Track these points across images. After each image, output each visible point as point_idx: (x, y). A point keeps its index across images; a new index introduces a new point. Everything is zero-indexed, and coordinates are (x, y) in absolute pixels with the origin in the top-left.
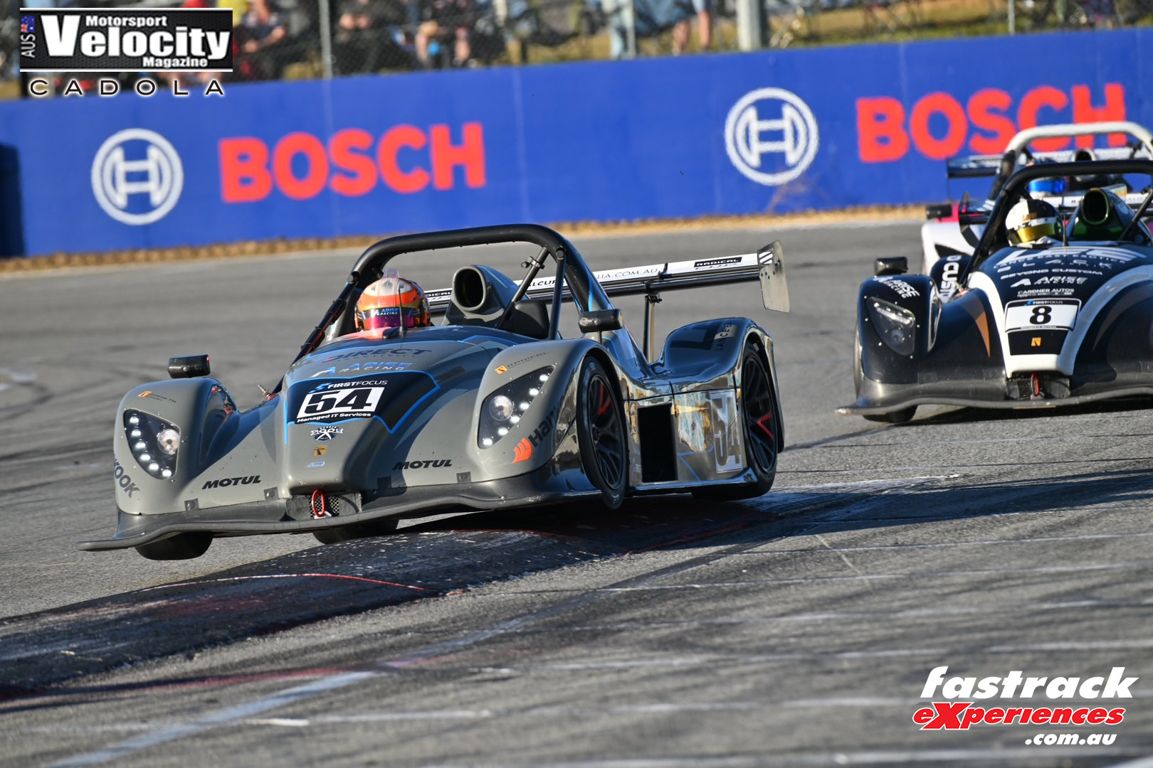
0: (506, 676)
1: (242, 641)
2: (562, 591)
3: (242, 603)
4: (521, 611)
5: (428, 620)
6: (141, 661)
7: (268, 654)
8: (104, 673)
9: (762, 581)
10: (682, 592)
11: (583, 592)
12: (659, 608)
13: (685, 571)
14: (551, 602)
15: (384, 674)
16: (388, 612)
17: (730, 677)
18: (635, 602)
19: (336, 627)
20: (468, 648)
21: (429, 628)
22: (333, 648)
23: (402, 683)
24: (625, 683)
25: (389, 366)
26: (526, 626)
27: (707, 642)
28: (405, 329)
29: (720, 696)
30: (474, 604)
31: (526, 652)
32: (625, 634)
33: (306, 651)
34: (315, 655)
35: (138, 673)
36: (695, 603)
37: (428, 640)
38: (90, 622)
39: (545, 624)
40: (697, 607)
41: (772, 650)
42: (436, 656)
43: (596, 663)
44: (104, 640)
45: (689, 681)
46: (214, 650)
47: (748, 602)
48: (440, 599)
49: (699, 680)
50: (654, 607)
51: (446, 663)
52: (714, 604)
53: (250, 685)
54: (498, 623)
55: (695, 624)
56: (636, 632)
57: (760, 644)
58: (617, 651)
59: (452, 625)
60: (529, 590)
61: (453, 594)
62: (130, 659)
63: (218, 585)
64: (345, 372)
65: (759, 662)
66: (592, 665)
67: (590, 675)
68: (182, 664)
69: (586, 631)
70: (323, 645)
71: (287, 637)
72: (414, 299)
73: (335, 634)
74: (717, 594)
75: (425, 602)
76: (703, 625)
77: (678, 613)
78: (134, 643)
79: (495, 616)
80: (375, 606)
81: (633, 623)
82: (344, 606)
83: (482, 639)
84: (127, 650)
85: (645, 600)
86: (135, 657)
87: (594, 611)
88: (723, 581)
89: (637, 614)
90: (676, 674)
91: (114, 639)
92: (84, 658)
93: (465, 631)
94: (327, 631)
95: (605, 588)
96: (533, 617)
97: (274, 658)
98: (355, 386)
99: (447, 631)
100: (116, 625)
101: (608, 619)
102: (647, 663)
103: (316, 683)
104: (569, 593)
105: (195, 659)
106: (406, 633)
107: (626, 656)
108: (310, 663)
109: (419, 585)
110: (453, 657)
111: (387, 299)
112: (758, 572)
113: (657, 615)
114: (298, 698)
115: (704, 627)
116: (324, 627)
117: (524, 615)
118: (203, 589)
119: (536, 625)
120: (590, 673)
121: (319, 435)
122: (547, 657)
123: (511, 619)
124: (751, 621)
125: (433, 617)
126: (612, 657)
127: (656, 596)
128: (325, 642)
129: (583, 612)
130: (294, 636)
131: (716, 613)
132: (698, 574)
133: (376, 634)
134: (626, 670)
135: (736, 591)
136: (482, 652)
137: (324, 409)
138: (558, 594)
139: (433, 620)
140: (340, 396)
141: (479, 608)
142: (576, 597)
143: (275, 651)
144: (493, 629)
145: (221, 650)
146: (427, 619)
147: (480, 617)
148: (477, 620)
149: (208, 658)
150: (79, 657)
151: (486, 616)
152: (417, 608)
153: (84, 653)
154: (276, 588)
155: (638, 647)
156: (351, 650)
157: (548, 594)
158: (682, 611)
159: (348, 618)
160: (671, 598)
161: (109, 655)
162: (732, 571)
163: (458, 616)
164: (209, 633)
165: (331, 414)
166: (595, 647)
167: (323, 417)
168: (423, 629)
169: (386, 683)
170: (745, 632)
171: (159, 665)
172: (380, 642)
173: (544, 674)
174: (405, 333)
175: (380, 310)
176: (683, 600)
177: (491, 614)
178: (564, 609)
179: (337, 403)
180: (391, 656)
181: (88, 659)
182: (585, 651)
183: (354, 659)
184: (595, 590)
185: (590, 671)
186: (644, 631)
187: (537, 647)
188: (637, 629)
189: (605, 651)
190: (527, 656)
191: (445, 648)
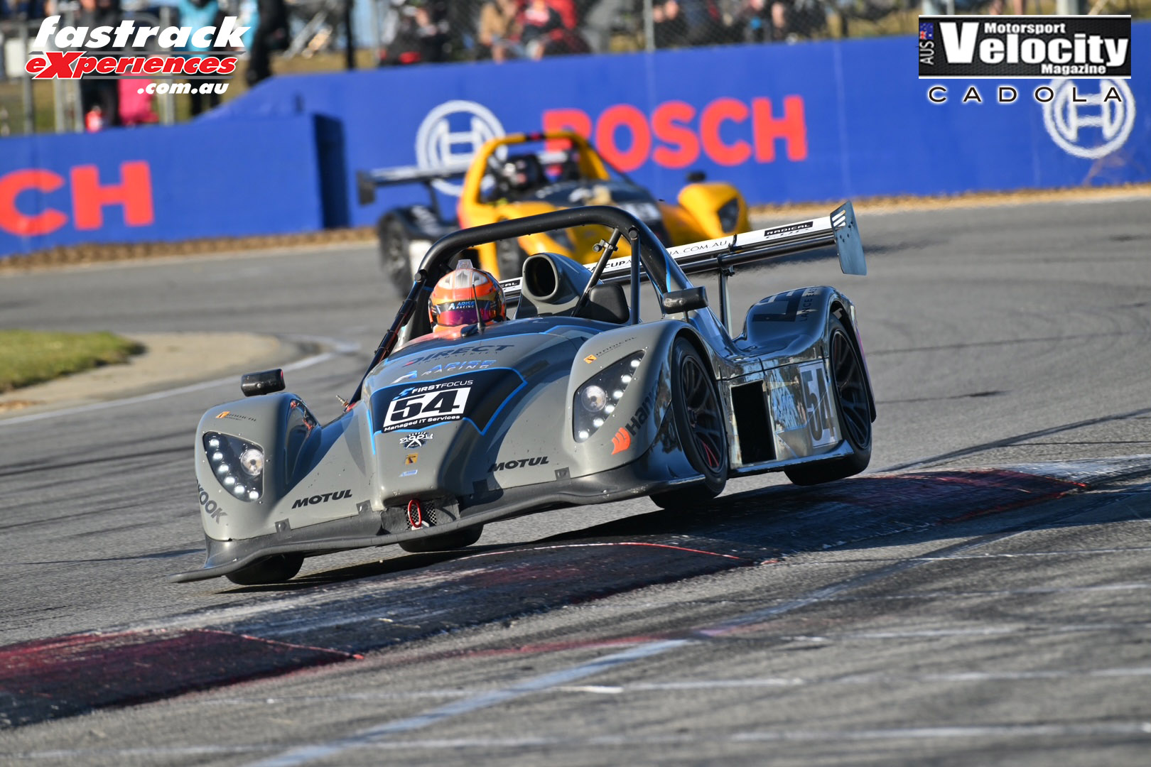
0: (817, 644)
1: (558, 609)
2: (876, 560)
3: (559, 571)
4: (834, 580)
5: (742, 589)
6: (458, 628)
7: (584, 622)
8: (421, 641)
9: (1074, 551)
10: (994, 562)
11: (897, 561)
12: (971, 578)
13: (997, 541)
14: (864, 571)
15: (698, 642)
16: (703, 580)
17: (1040, 646)
18: (948, 571)
19: (651, 595)
20: (780, 616)
21: (743, 596)
22: (648, 616)
23: (715, 651)
24: (935, 651)
25: (472, 365)
26: (839, 596)
27: (1018, 611)
28: (483, 325)
29: (1030, 665)
30: (788, 573)
31: (838, 620)
32: (937, 603)
33: (621, 619)
34: (630, 623)
35: (455, 640)
36: (1007, 573)
37: (743, 609)
38: (409, 590)
39: (858, 594)
40: (1009, 577)
41: (1082, 619)
42: (750, 624)
43: (908, 631)
44: (422, 607)
45: (999, 650)
46: (531, 618)
47: (1059, 572)
48: (755, 568)
49: (1009, 649)
50: (967, 576)
51: (759, 631)
52: (1026, 574)
53: (565, 653)
54: (811, 592)
55: (1007, 594)
56: (948, 601)
57: (1071, 613)
58: (929, 620)
59: (766, 594)
60: (843, 559)
61: (767, 564)
62: (447, 626)
63: (535, 553)
64: (427, 375)
65: (1069, 632)
66: (904, 634)
67: (901, 644)
68: (499, 632)
69: (899, 600)
70: (638, 613)
71: (603, 605)
72: (490, 291)
73: (649, 602)
74: (1029, 564)
75: (739, 571)
76: (1015, 594)
77: (989, 582)
78: (451, 610)
79: (809, 585)
80: (690, 575)
81: (944, 592)
82: (659, 575)
83: (796, 607)
84: (445, 618)
85: (957, 569)
86: (453, 625)
87: (906, 580)
88: (1034, 551)
89: (949, 583)
90: (986, 642)
91: (432, 607)
92: (401, 625)
93: (779, 600)
94: (643, 599)
95: (918, 557)
96: (846, 586)
97: (590, 626)
98: (440, 389)
99: (761, 600)
100: (433, 593)
101: (920, 588)
102: (958, 632)
103: (631, 650)
104: (882, 563)
105: (512, 626)
106: (720, 601)
107: (937, 625)
108: (624, 631)
109: (735, 554)
110: (766, 625)
111: (463, 291)
112: (1070, 541)
113: (968, 584)
114: (613, 665)
115: (1015, 597)
116: (640, 595)
117: (837, 584)
118: (520, 557)
119: (849, 594)
120: (902, 642)
121: (408, 443)
122: (860, 625)
123: (825, 587)
124: (1062, 591)
125: (747, 586)
126: (923, 626)
127: (968, 566)
128: (640, 610)
129: (896, 581)
130: (609, 605)
131: (1027, 583)
132: (1010, 544)
133: (690, 602)
134: (937, 639)
135: (1047, 561)
136: (795, 621)
137: (411, 414)
138: (871, 564)
139: (748, 589)
140: (426, 400)
141: (793, 576)
142: (888, 567)
143: (591, 619)
144: (807, 597)
145: (537, 618)
146: (741, 587)
147: (794, 586)
148: (791, 589)
149: (524, 626)
150: (397, 625)
151: (800, 585)
152: (732, 577)
153: (401, 620)
154: (593, 557)
155: (949, 616)
156: (665, 618)
157: (861, 563)
158: (994, 580)
159: (663, 587)
160: (983, 568)
161: (426, 622)
162: (1043, 541)
163: (772, 585)
164: (526, 601)
165: (418, 420)
166: (908, 616)
167: (410, 424)
168: (738, 598)
169: (700, 651)
170: (1056, 601)
171: (476, 632)
172: (695, 610)
173: (855, 642)
174: (483, 330)
175: (456, 303)
176: (995, 570)
177: (805, 583)
178: (878, 578)
179: (423, 407)
180: (705, 625)
181: (406, 626)
182: (897, 620)
183: (670, 627)
184: (908, 559)
185: (901, 640)
186: (956, 600)
187: (850, 616)
188: (948, 598)
189: (917, 619)
190: (839, 625)
191: (759, 616)
